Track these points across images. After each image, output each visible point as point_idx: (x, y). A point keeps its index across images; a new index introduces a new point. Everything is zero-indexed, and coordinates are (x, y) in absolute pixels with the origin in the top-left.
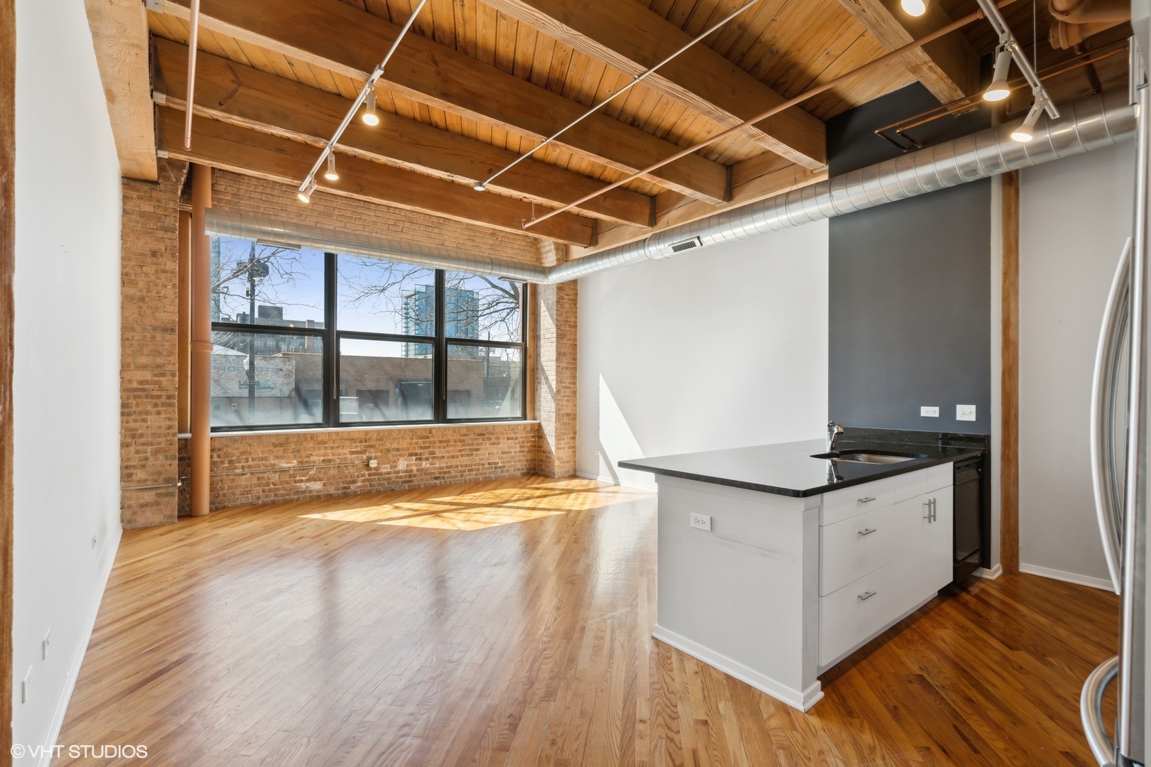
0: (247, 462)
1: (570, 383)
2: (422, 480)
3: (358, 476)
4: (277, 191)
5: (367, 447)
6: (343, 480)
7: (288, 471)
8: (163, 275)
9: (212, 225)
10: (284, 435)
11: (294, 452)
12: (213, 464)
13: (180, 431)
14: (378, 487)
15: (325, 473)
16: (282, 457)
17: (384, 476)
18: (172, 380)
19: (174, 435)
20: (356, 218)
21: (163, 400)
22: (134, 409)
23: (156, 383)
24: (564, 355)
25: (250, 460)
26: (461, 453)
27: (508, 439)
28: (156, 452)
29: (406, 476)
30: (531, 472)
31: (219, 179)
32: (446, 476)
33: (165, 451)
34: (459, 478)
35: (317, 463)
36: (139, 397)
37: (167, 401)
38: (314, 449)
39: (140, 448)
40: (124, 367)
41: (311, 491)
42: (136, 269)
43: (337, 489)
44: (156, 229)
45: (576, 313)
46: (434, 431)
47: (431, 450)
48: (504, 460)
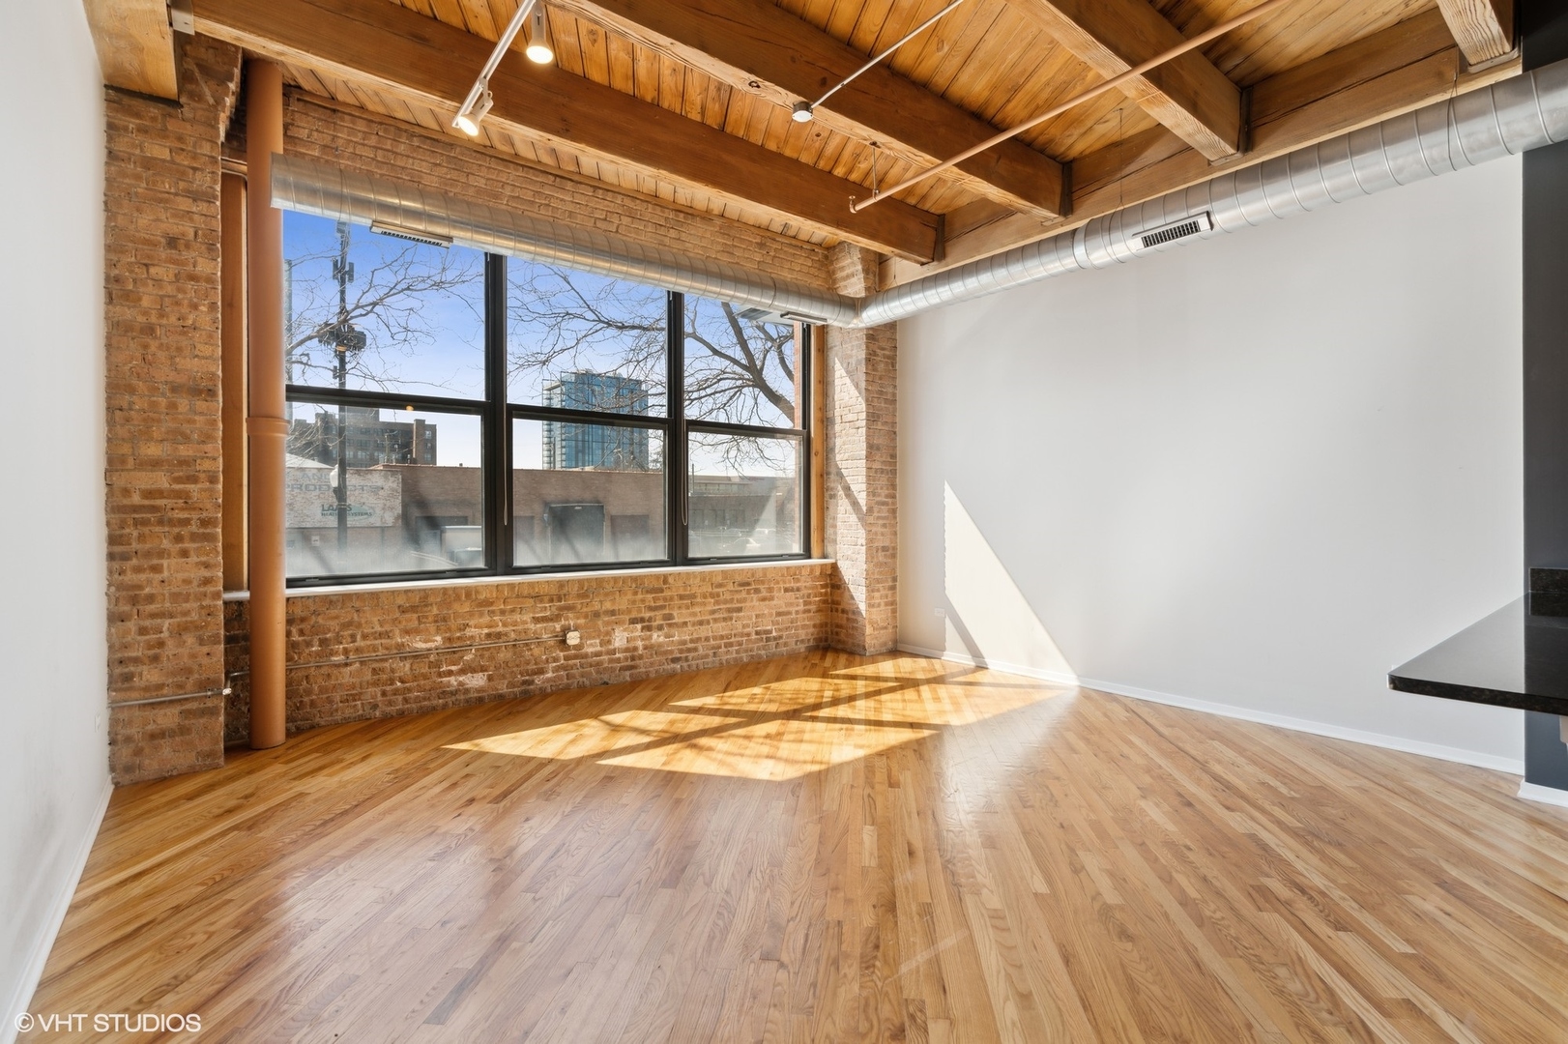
0: (354, 641)
1: (887, 496)
2: (652, 664)
3: (547, 661)
4: (403, 147)
5: (561, 609)
6: (522, 668)
7: (427, 656)
8: (190, 285)
9: (285, 186)
10: (420, 590)
11: (436, 621)
12: (291, 646)
13: (227, 588)
14: (581, 680)
15: (492, 658)
16: (417, 631)
17: (589, 660)
18: (212, 491)
19: (216, 595)
20: (541, 204)
21: (194, 528)
22: (135, 546)
23: (178, 494)
24: (878, 449)
25: (359, 637)
26: (713, 616)
27: (786, 590)
28: (180, 631)
29: (626, 659)
30: (822, 644)
31: (297, 115)
32: (691, 655)
33: (197, 628)
34: (710, 659)
35: (477, 640)
36: (145, 523)
37: (201, 530)
38: (471, 614)
39: (148, 623)
40: (114, 464)
41: (467, 691)
42: (137, 270)
43: (511, 685)
44: (176, 194)
45: (894, 378)
46: (671, 580)
47: (666, 611)
48: (780, 627)
